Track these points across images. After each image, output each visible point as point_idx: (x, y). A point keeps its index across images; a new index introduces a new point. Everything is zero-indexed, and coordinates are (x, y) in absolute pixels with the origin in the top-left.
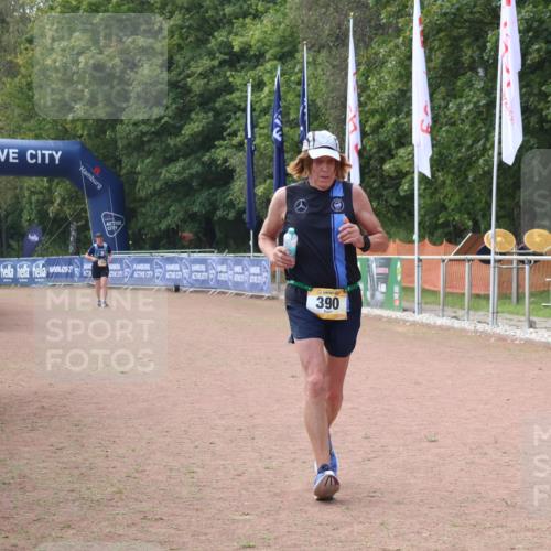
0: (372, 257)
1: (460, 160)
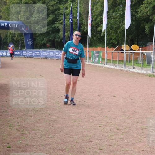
0: (94, 51)
1: (116, 27)
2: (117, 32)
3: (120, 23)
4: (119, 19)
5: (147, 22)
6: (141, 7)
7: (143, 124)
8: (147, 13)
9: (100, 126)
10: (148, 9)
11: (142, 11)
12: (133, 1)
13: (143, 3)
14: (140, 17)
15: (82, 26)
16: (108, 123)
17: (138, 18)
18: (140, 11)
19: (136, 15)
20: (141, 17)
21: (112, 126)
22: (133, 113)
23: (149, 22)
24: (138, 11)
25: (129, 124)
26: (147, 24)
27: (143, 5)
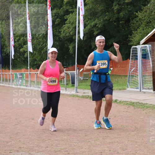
0: (18, 73)
1: (39, 48)
2: (41, 52)
3: (43, 43)
4: (43, 39)
5: (71, 42)
6: (64, 27)
7: (58, 147)
8: (70, 33)
9: (11, 151)
10: (71, 29)
11: (65, 31)
12: (56, 22)
13: (66, 23)
14: (63, 37)
15: (4, 47)
16: (20, 148)
17: (61, 38)
18: (63, 31)
19: (59, 35)
20: (65, 37)
21: (24, 150)
22: (49, 135)
23: (73, 42)
24: (62, 31)
25: (42, 147)
26: (71, 44)
27: (66, 25)
